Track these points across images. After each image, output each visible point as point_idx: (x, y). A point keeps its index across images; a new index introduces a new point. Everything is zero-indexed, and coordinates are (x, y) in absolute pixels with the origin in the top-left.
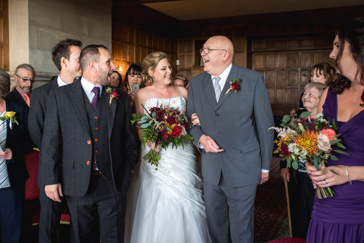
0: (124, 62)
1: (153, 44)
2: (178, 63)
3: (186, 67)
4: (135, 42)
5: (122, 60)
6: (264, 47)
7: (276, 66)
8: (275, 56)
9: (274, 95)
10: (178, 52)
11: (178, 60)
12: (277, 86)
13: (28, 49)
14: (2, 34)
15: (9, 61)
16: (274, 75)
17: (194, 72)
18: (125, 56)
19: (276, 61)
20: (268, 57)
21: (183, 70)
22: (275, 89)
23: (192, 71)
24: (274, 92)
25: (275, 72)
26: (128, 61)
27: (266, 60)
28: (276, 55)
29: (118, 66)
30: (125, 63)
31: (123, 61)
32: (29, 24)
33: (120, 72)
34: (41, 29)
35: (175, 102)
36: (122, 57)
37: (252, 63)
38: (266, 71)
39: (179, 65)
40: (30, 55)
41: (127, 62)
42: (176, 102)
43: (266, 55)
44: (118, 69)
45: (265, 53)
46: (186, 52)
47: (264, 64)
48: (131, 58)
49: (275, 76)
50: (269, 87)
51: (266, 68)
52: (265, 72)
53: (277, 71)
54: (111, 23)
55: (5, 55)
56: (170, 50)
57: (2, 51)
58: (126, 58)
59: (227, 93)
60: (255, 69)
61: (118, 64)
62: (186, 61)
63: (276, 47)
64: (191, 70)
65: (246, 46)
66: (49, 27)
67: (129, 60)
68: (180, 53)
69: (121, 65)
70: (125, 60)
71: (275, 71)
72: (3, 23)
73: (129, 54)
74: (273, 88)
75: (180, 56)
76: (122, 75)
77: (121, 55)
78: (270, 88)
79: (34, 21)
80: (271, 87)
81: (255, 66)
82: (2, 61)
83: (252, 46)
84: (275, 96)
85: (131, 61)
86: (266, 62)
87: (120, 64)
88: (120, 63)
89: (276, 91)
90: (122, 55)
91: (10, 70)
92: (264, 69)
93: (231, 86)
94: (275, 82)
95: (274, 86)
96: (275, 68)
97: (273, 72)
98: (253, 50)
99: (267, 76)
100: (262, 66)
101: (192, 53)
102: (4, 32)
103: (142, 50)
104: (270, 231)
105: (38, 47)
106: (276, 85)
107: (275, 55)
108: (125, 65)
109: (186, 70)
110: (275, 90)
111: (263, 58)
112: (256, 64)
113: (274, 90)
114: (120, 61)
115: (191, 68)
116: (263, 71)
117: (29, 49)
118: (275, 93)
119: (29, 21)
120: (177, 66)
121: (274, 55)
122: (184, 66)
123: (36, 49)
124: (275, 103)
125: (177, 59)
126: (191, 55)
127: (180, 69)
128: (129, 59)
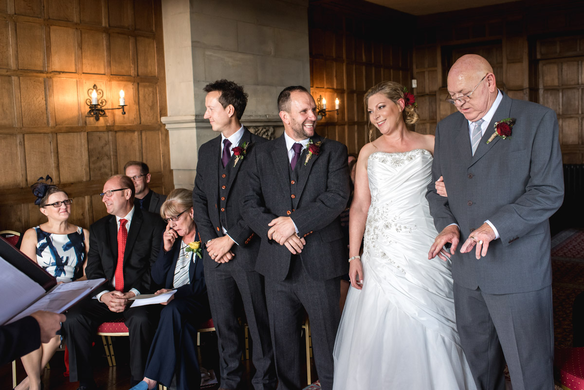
0: (329, 90)
1: (373, 57)
2: (414, 84)
3: (427, 91)
4: (344, 56)
5: (325, 87)
6: (558, 50)
7: (580, 81)
8: (578, 64)
9: (579, 129)
10: (414, 67)
11: (415, 79)
12: (582, 113)
13: (192, 83)
14: (155, 63)
15: (166, 101)
16: (577, 96)
17: (441, 98)
18: (330, 80)
19: (580, 71)
20: (565, 67)
21: (422, 95)
22: (580, 118)
23: (438, 97)
24: (577, 125)
25: (579, 91)
26: (335, 87)
27: (562, 71)
28: (580, 62)
29: (320, 96)
30: (330, 92)
31: (327, 88)
32: (192, 46)
33: (323, 105)
34: (208, 53)
35: (411, 158)
36: (325, 82)
37: (539, 78)
38: (563, 90)
39: (416, 88)
40: (195, 91)
41: (333, 89)
42: (413, 158)
43: (562, 63)
44: (320, 101)
45: (559, 59)
46: (426, 66)
47: (559, 78)
48: (340, 82)
49: (579, 97)
50: (569, 116)
51: (563, 85)
52: (561, 91)
53: (582, 89)
54: (307, 32)
55: (160, 93)
56: (400, 64)
57: (156, 88)
58: (332, 83)
59: (490, 140)
60: (544, 87)
61: (321, 93)
62: (427, 81)
63: (578, 50)
64: (435, 95)
65: (526, 50)
66: (219, 48)
67: (337, 87)
68: (417, 68)
69: (325, 95)
70: (330, 87)
71: (578, 89)
72: (156, 47)
73: (336, 76)
74: (577, 118)
75: (417, 73)
76: (327, 110)
77: (323, 79)
78: (571, 117)
79: (199, 42)
80: (572, 115)
81: (543, 82)
82: (157, 102)
83: (538, 49)
84: (580, 131)
85: (339, 88)
86: (562, 74)
87: (324, 93)
88: (323, 91)
89: (582, 122)
90: (325, 79)
91: (168, 115)
92: (559, 86)
93: (496, 129)
94: (579, 108)
95: (578, 114)
96: (578, 84)
97: (575, 91)
98: (539, 57)
99: (564, 98)
100: (556, 83)
101: (436, 66)
102: (158, 60)
103: (356, 69)
104: (562, 345)
105: (206, 79)
106: (580, 112)
107: (578, 62)
108: (331, 93)
109: (427, 95)
110: (580, 121)
111: (556, 69)
112: (545, 78)
113: (577, 121)
114: (323, 88)
115: (435, 92)
116: (558, 90)
117: (194, 82)
118: (580, 126)
119: (193, 42)
120: (412, 89)
121: (575, 63)
122: (425, 88)
123: (203, 81)
124: (580, 143)
125: (413, 78)
126: (436, 71)
127: (417, 93)
128: (337, 84)
